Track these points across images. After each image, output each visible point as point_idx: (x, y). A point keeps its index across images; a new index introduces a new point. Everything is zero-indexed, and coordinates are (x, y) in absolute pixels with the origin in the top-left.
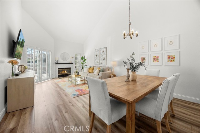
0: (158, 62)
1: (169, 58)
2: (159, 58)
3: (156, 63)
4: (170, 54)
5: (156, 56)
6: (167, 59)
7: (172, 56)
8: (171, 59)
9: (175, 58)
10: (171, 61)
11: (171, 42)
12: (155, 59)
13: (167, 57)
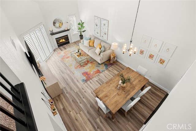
0: (152, 59)
1: (161, 60)
2: (154, 57)
3: (150, 60)
4: (163, 58)
5: (153, 54)
6: (159, 60)
7: (163, 60)
8: (162, 62)
9: (164, 63)
10: (161, 63)
11: (168, 49)
12: (151, 56)
13: (159, 59)
